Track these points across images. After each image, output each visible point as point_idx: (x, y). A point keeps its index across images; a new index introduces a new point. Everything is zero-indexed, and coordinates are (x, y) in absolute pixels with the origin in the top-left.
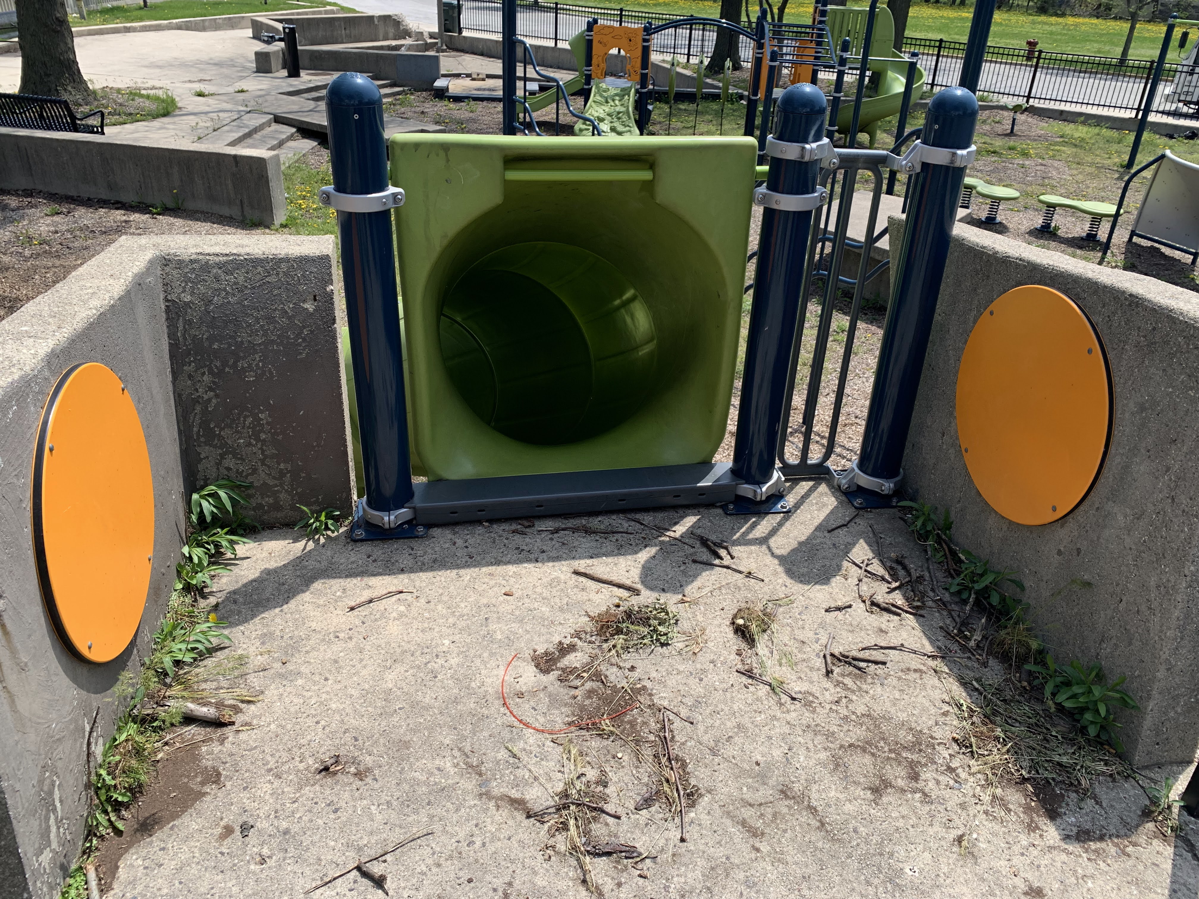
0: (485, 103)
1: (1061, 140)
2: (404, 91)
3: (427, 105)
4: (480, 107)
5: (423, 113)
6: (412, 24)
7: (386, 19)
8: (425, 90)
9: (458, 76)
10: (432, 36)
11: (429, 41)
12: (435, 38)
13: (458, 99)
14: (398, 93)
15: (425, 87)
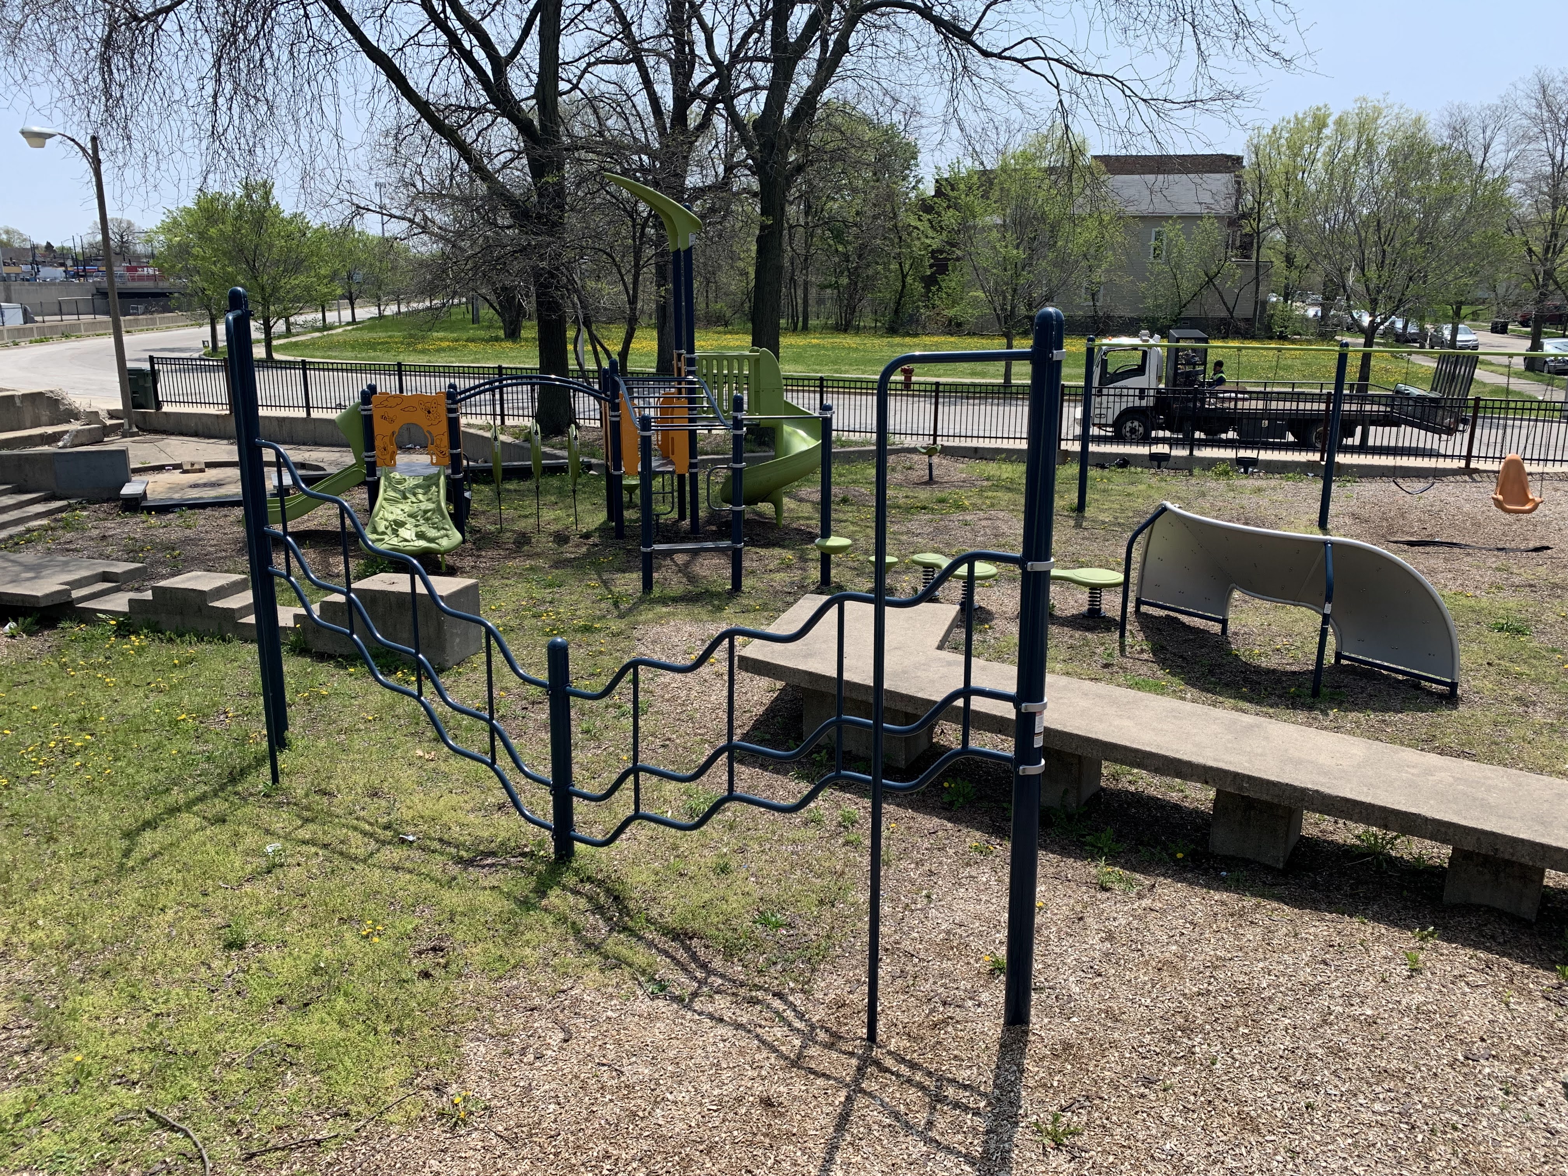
0: (208, 511)
1: (990, 483)
2: (69, 505)
3: (109, 524)
4: (200, 519)
5: (104, 537)
6: (80, 401)
7: (35, 398)
8: (107, 501)
9: (160, 468)
10: (112, 414)
11: (109, 422)
12: (118, 418)
13: (163, 509)
14: (60, 510)
15: (105, 497)
